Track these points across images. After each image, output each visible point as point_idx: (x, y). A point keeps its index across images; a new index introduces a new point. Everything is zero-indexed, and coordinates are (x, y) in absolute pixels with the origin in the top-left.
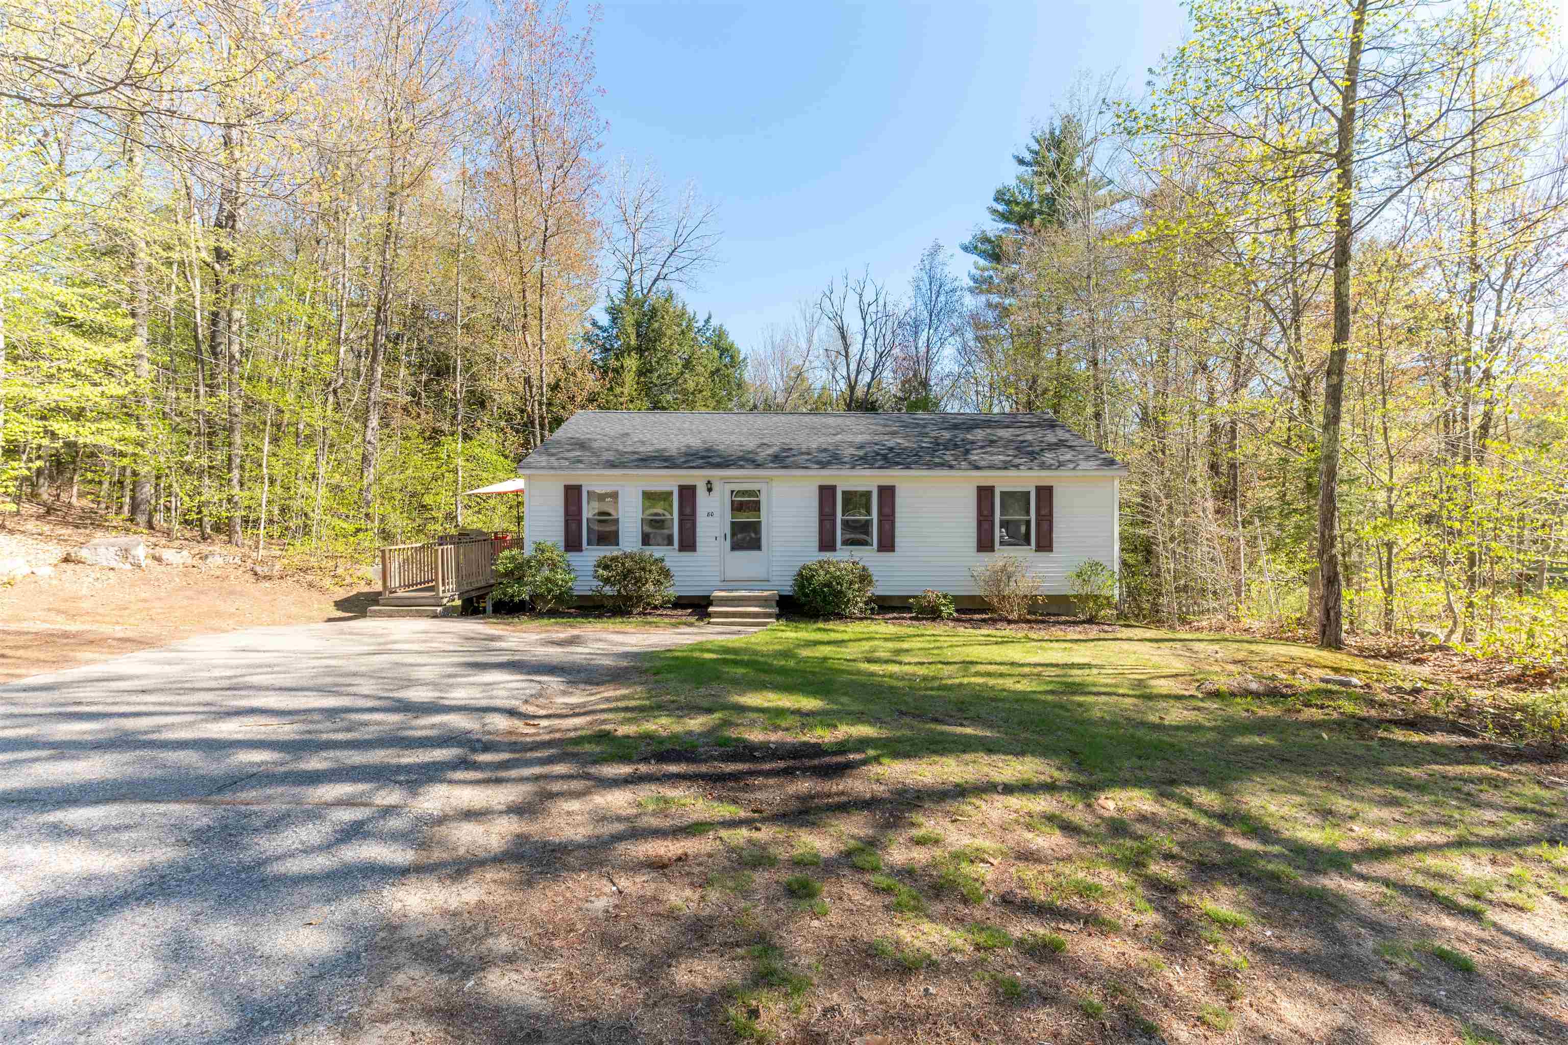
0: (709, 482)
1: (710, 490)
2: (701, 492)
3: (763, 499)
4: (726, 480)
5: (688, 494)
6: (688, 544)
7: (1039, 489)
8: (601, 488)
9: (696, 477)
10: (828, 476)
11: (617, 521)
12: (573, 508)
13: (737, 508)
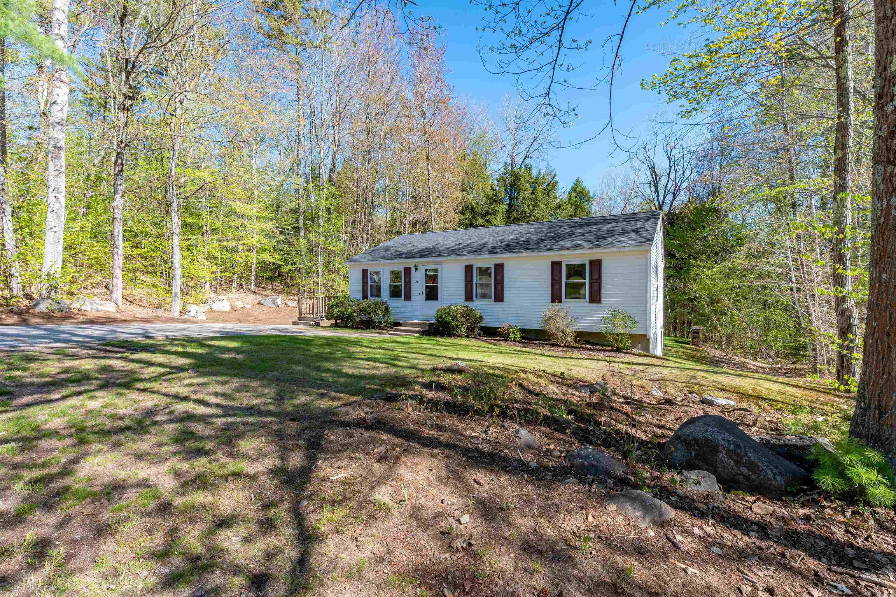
0: (416, 265)
1: (416, 269)
2: (413, 270)
3: (439, 274)
4: (423, 264)
5: (407, 271)
6: (408, 297)
7: (592, 262)
8: (375, 269)
9: (410, 263)
11: (380, 286)
12: (365, 280)
13: (428, 277)
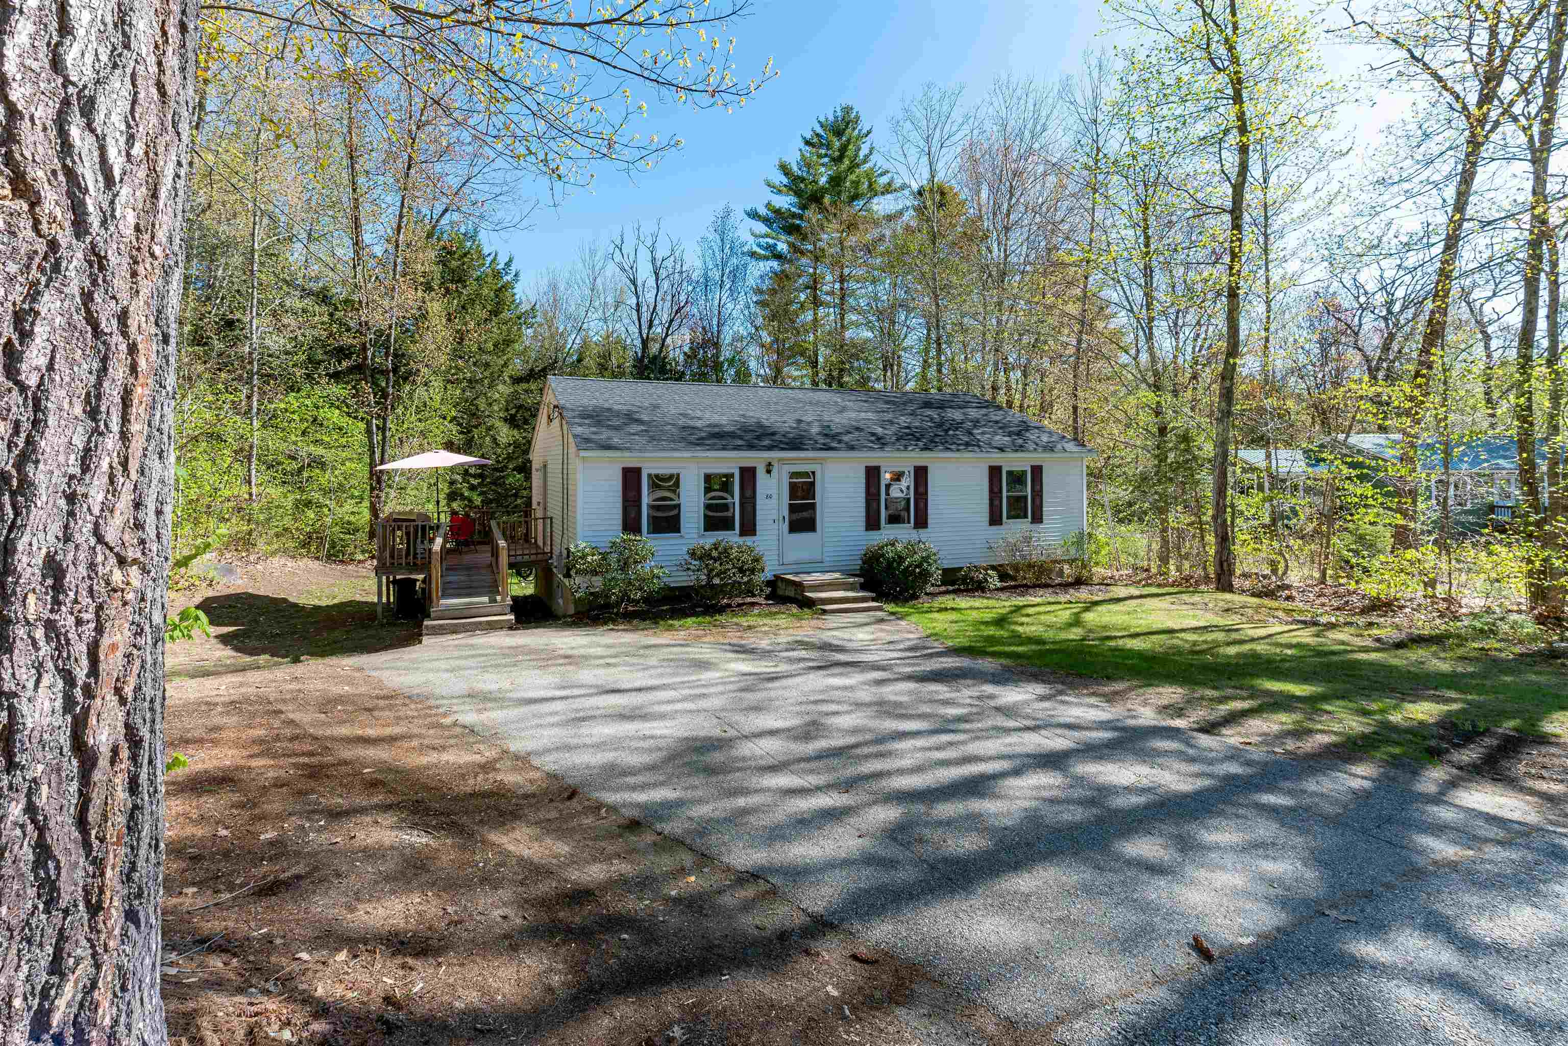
0: (770, 464)
1: (769, 472)
2: (761, 474)
3: (818, 480)
4: (785, 462)
5: (749, 475)
6: (749, 529)
8: (664, 470)
9: (755, 458)
10: (874, 458)
11: (678, 506)
12: (632, 494)
13: (795, 489)
